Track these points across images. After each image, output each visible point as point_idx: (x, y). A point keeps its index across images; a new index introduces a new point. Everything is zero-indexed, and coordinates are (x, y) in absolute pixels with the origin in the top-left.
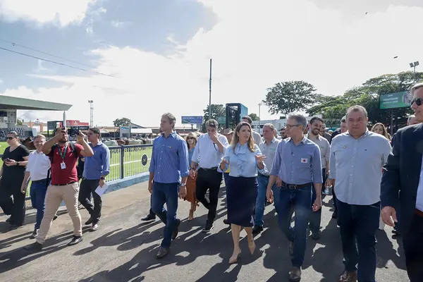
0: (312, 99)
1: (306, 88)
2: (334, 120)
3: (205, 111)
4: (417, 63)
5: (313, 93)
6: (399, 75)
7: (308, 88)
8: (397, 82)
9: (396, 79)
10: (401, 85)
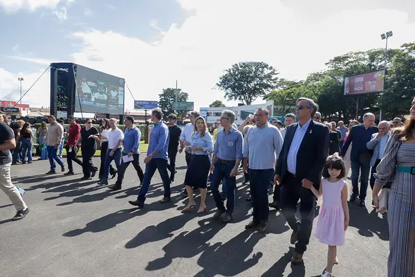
0: (273, 84)
1: (267, 72)
2: (287, 107)
3: (161, 95)
4: (390, 34)
5: (274, 77)
6: (369, 53)
7: (269, 71)
8: (366, 63)
9: (364, 59)
10: (370, 65)
